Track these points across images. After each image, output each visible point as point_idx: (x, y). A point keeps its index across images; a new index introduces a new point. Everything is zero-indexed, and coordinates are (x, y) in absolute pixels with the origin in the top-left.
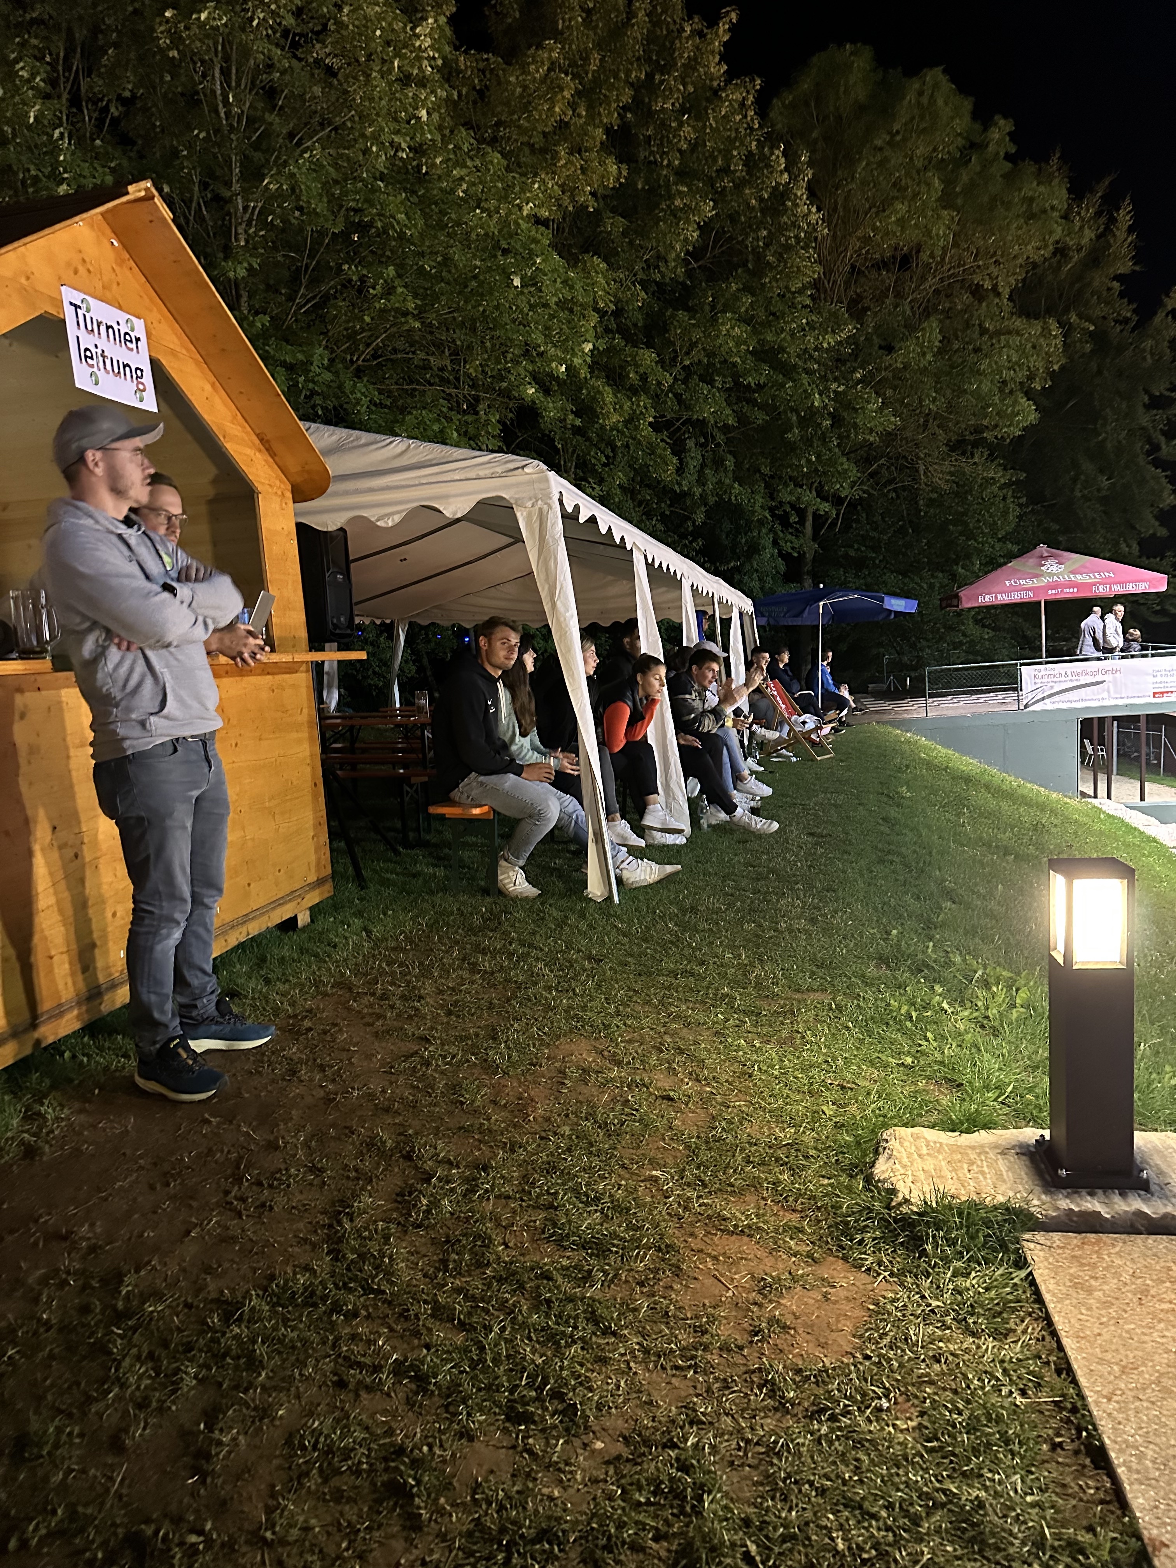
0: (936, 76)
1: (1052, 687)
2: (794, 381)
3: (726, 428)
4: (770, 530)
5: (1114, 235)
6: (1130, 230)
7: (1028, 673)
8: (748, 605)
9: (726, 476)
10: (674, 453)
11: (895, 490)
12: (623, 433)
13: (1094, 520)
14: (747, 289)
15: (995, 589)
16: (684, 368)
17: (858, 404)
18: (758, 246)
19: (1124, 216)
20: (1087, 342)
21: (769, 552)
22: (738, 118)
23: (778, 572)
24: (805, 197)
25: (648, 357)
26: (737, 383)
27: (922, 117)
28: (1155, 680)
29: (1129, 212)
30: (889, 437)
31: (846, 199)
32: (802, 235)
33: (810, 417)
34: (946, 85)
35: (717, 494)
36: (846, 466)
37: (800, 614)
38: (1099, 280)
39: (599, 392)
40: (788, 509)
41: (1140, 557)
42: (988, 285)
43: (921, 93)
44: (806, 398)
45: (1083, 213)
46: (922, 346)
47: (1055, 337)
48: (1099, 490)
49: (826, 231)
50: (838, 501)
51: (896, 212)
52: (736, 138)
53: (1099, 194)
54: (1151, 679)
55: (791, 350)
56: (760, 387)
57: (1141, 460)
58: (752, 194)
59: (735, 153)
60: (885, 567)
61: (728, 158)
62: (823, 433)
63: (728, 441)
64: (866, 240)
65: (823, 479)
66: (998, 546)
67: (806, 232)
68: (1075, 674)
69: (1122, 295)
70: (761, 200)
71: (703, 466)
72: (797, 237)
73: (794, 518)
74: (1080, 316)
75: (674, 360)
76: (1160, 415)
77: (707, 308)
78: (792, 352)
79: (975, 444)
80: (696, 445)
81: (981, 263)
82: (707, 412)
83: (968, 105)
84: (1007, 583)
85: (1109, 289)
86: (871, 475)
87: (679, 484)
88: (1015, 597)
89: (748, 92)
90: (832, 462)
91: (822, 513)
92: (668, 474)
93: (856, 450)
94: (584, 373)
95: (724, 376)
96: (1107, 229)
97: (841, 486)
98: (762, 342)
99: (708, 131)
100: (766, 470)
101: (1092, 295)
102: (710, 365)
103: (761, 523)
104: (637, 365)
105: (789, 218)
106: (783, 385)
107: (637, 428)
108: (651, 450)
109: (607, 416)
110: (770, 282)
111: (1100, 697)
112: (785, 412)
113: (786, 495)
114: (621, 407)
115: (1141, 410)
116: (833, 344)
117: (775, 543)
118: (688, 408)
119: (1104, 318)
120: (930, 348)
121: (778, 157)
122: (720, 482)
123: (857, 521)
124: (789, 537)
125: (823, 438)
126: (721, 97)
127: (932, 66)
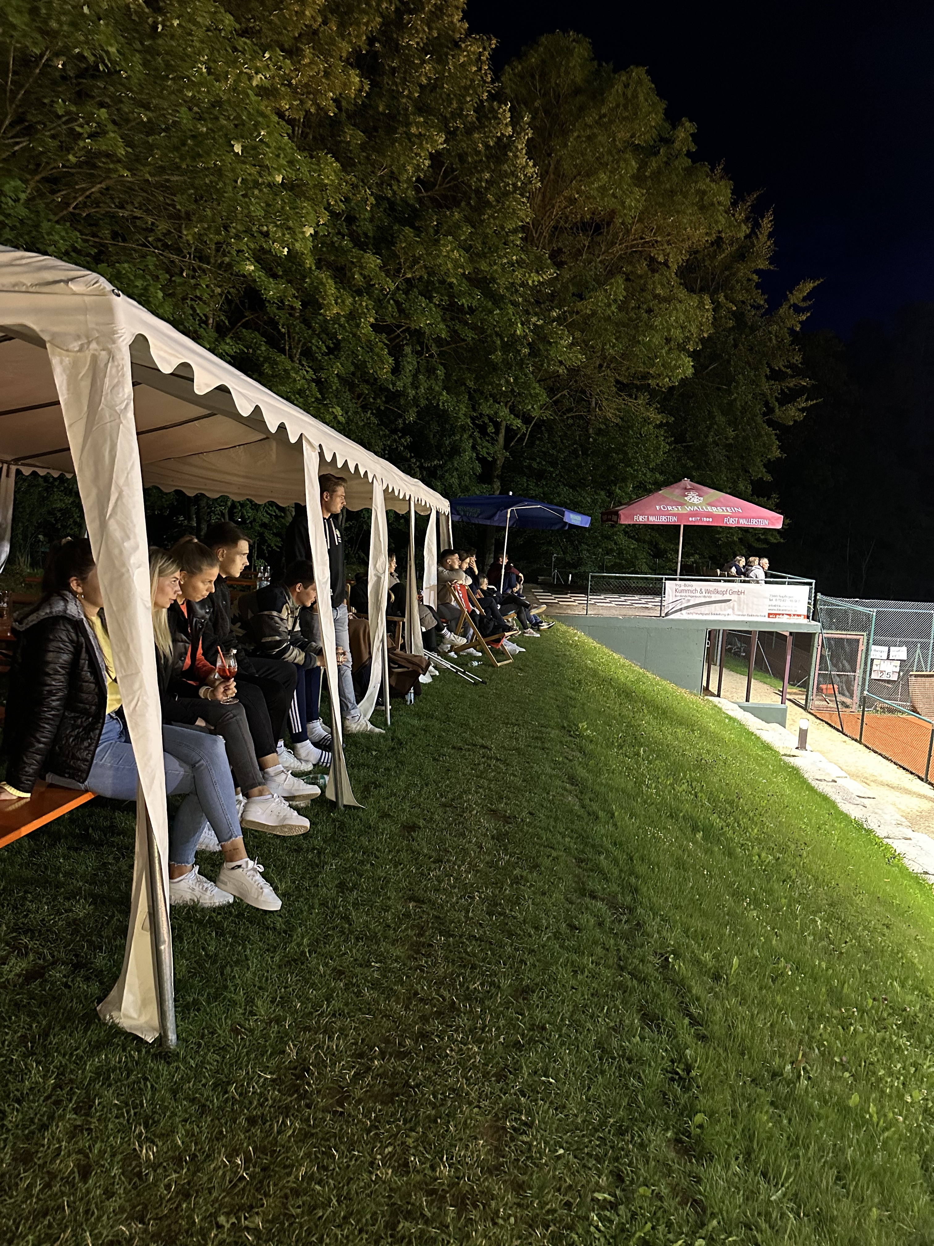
0: (639, 73)
1: (689, 601)
2: (501, 309)
3: (439, 341)
4: (471, 436)
5: (757, 238)
6: (770, 235)
7: (670, 586)
8: (445, 506)
9: (437, 384)
10: (390, 354)
11: (572, 417)
12: (344, 328)
13: (721, 461)
14: (468, 220)
15: (648, 512)
16: (408, 281)
17: (552, 338)
18: (481, 186)
19: (767, 224)
20: (730, 319)
21: (468, 454)
22: (474, 69)
23: (474, 474)
24: (524, 151)
25: (373, 261)
26: (452, 304)
27: (625, 107)
28: (771, 603)
29: (771, 221)
30: (574, 372)
31: (558, 162)
32: (519, 184)
33: (511, 344)
34: (648, 84)
35: (427, 399)
36: (537, 391)
37: (491, 517)
38: (743, 271)
39: (322, 283)
40: (487, 421)
41: (752, 495)
42: (661, 259)
43: (626, 86)
44: (510, 325)
45: (737, 215)
46: (608, 298)
47: (708, 310)
48: (727, 439)
49: (539, 184)
50: (527, 419)
51: (599, 180)
52: (470, 86)
53: (749, 204)
54: (768, 602)
55: (502, 281)
56: (471, 311)
57: (759, 419)
58: (479, 138)
59: (468, 99)
60: (559, 481)
61: (462, 103)
62: (521, 359)
63: (441, 354)
64: (572, 201)
65: (518, 399)
66: (649, 474)
67: (523, 183)
68: (708, 591)
69: (758, 286)
70: (487, 147)
71: (418, 371)
72: (514, 185)
73: (491, 429)
74: (726, 297)
75: (398, 271)
76: (777, 386)
77: (431, 231)
78: (501, 285)
79: (639, 388)
80: (413, 352)
81: (659, 239)
82: (423, 323)
83: (662, 106)
84: (658, 508)
85: (749, 280)
86: (556, 402)
87: (394, 385)
88: (662, 520)
89: (484, 49)
90: (526, 385)
91: (515, 428)
92: (384, 372)
93: (546, 379)
94: (309, 262)
95: (442, 295)
96: (753, 232)
97: (533, 407)
98: (477, 271)
99: (447, 74)
100: (471, 384)
101: (737, 283)
102: (429, 282)
103: (463, 428)
104: (362, 268)
105: (509, 167)
106: (491, 312)
107: (358, 326)
108: (370, 347)
109: (328, 307)
110: (488, 219)
111: (726, 613)
112: (491, 336)
113: (486, 409)
114: (343, 302)
115: (764, 380)
116: (536, 283)
117: (474, 448)
118: (407, 317)
119: (743, 302)
120: (615, 301)
121: (505, 111)
122: (430, 388)
123: (541, 439)
124: (486, 444)
125: (521, 364)
126: (460, 47)
127: (637, 65)
